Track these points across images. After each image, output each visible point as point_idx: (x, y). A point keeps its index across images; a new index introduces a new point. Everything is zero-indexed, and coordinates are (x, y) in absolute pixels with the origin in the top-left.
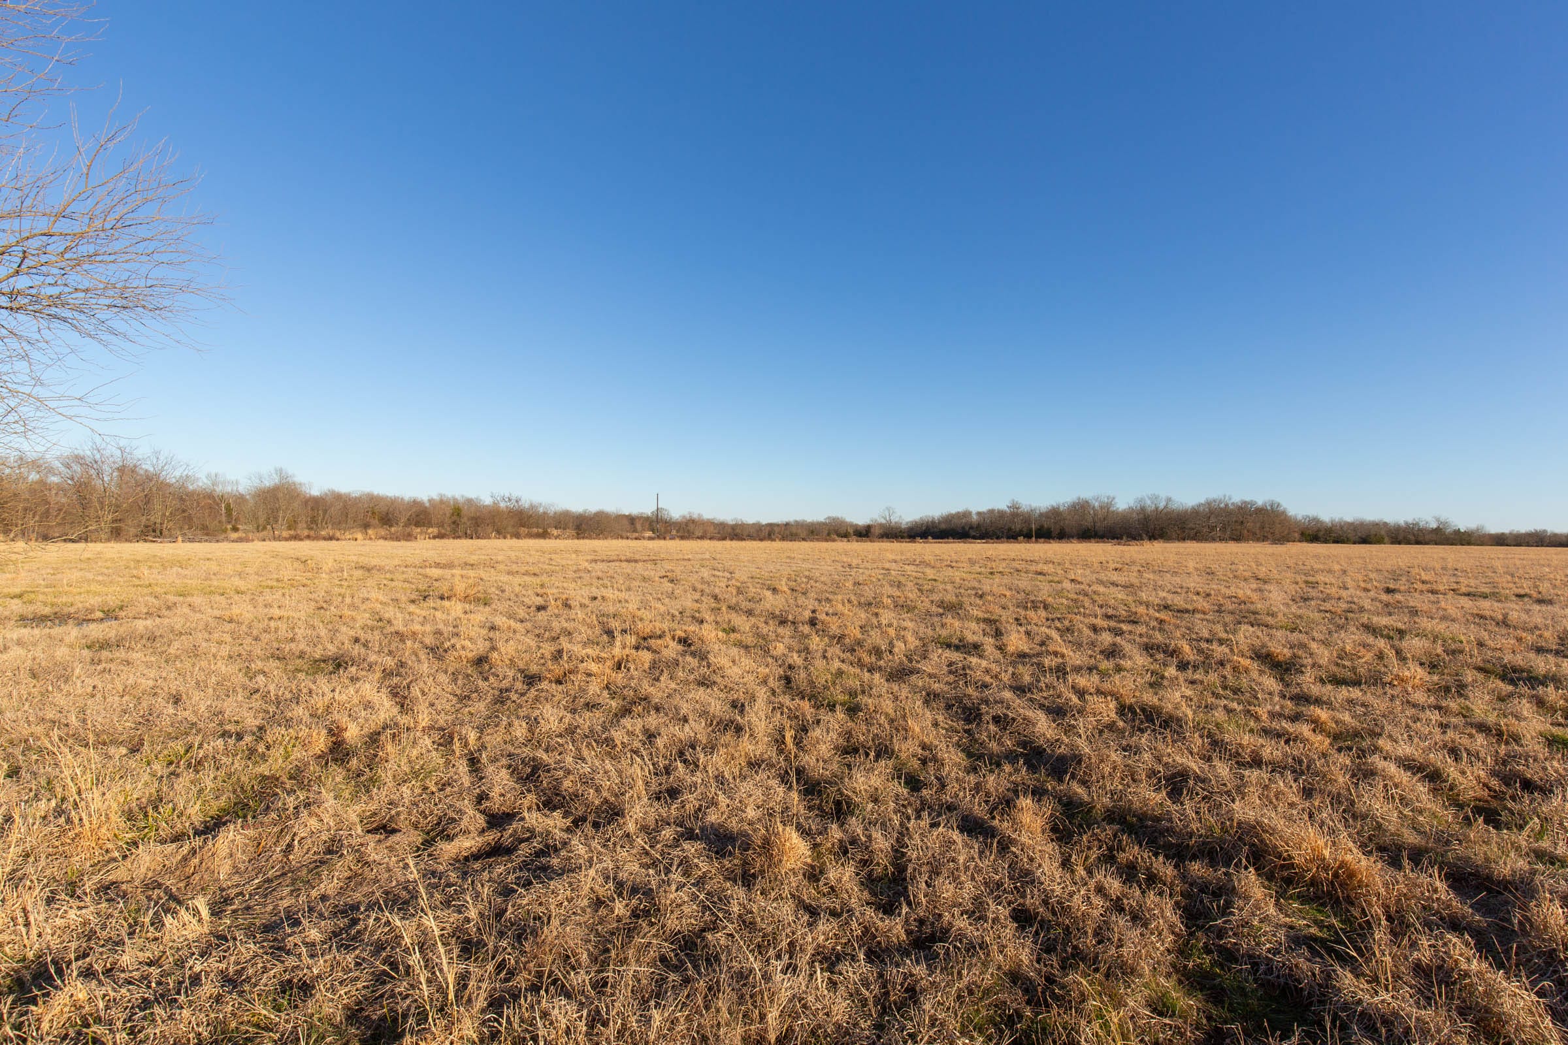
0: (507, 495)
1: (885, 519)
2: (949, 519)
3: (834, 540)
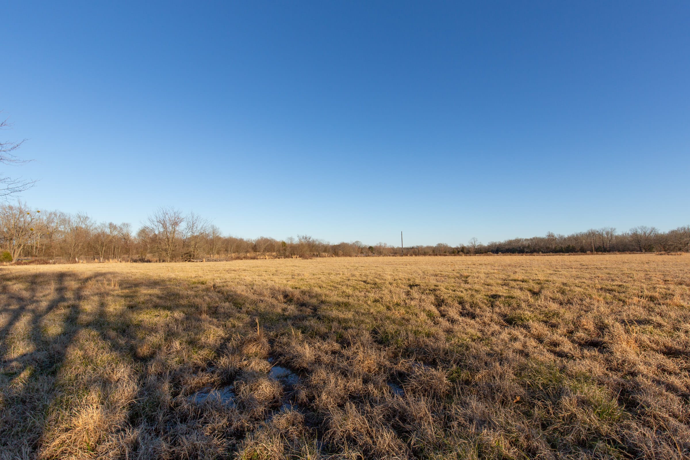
0: (305, 236)
1: (472, 243)
2: (510, 242)
3: (461, 255)
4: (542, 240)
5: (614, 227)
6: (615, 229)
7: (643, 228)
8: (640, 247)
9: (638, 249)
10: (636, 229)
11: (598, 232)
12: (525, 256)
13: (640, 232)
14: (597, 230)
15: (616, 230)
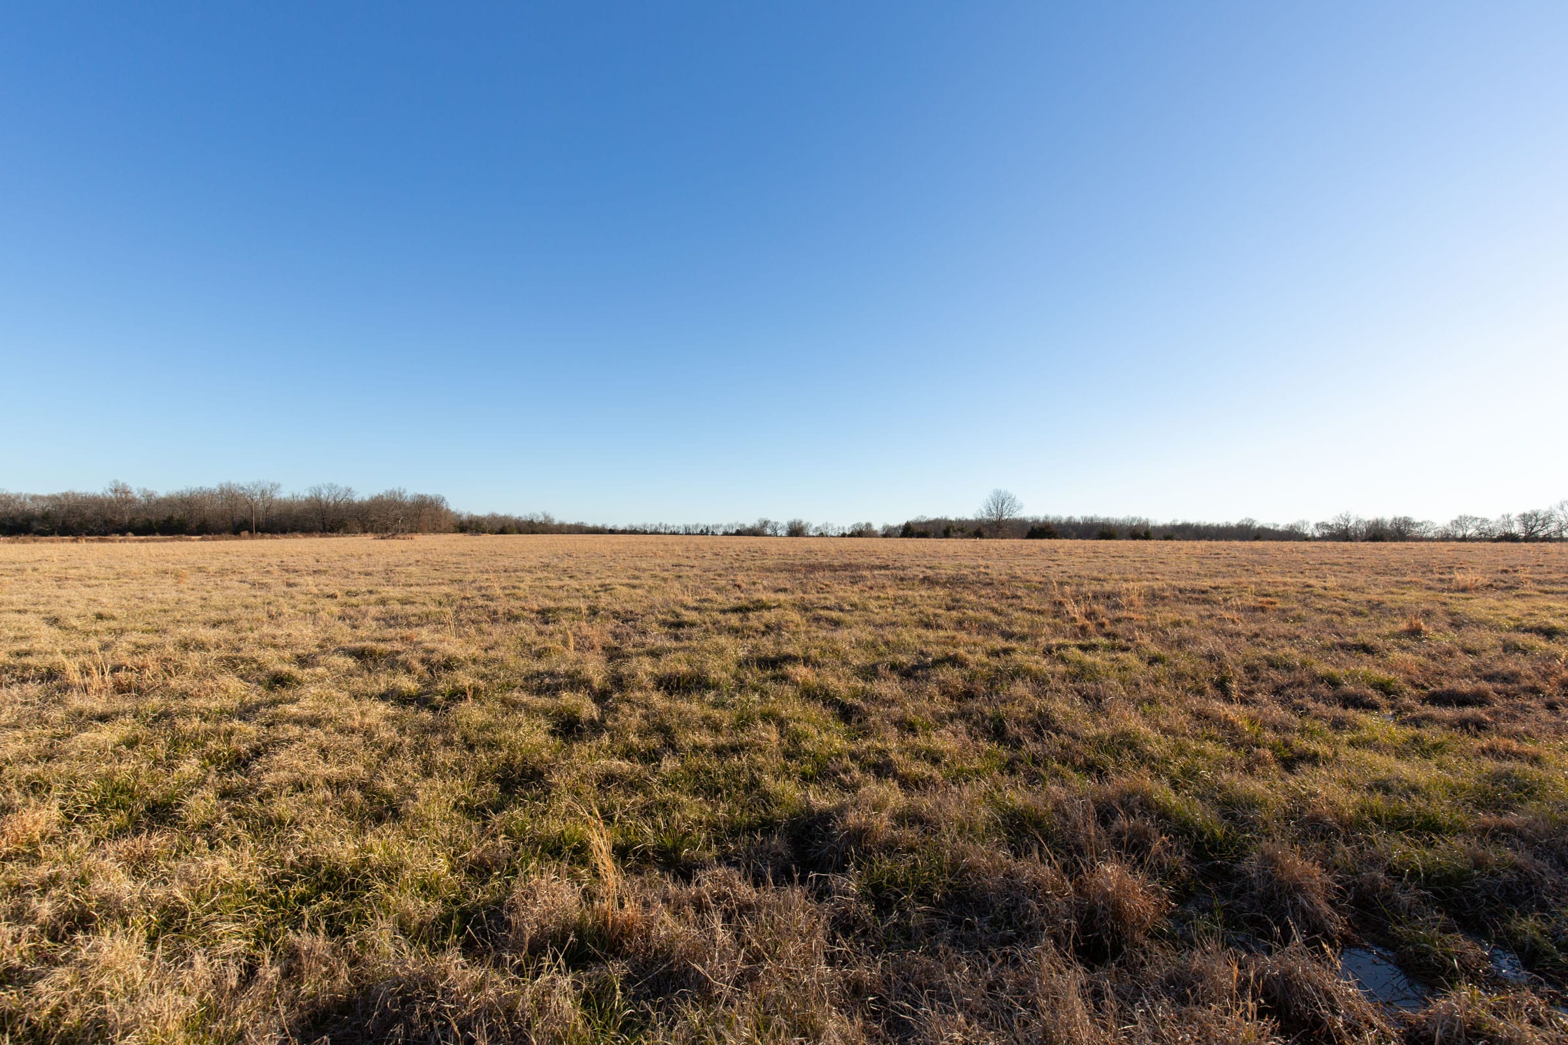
4: (95, 501)
5: (277, 482)
6: (279, 486)
7: (331, 487)
8: (324, 525)
9: (321, 528)
10: (320, 489)
11: (242, 488)
12: (84, 543)
13: (324, 496)
14: (242, 484)
15: (282, 488)
